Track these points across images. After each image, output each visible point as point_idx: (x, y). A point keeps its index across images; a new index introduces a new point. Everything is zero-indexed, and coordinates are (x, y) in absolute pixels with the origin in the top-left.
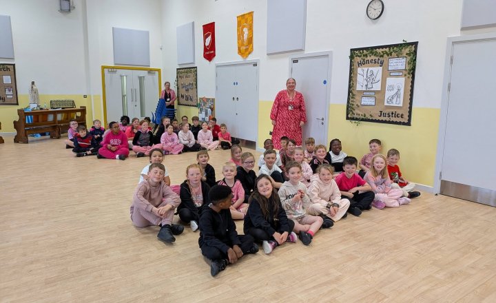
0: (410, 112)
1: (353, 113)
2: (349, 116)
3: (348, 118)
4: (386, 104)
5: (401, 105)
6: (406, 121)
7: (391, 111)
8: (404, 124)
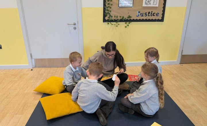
0: (164, 11)
1: (110, 16)
2: (107, 18)
3: (104, 21)
4: (144, 5)
5: (157, 6)
6: (160, 18)
7: (147, 11)
8: (158, 20)
